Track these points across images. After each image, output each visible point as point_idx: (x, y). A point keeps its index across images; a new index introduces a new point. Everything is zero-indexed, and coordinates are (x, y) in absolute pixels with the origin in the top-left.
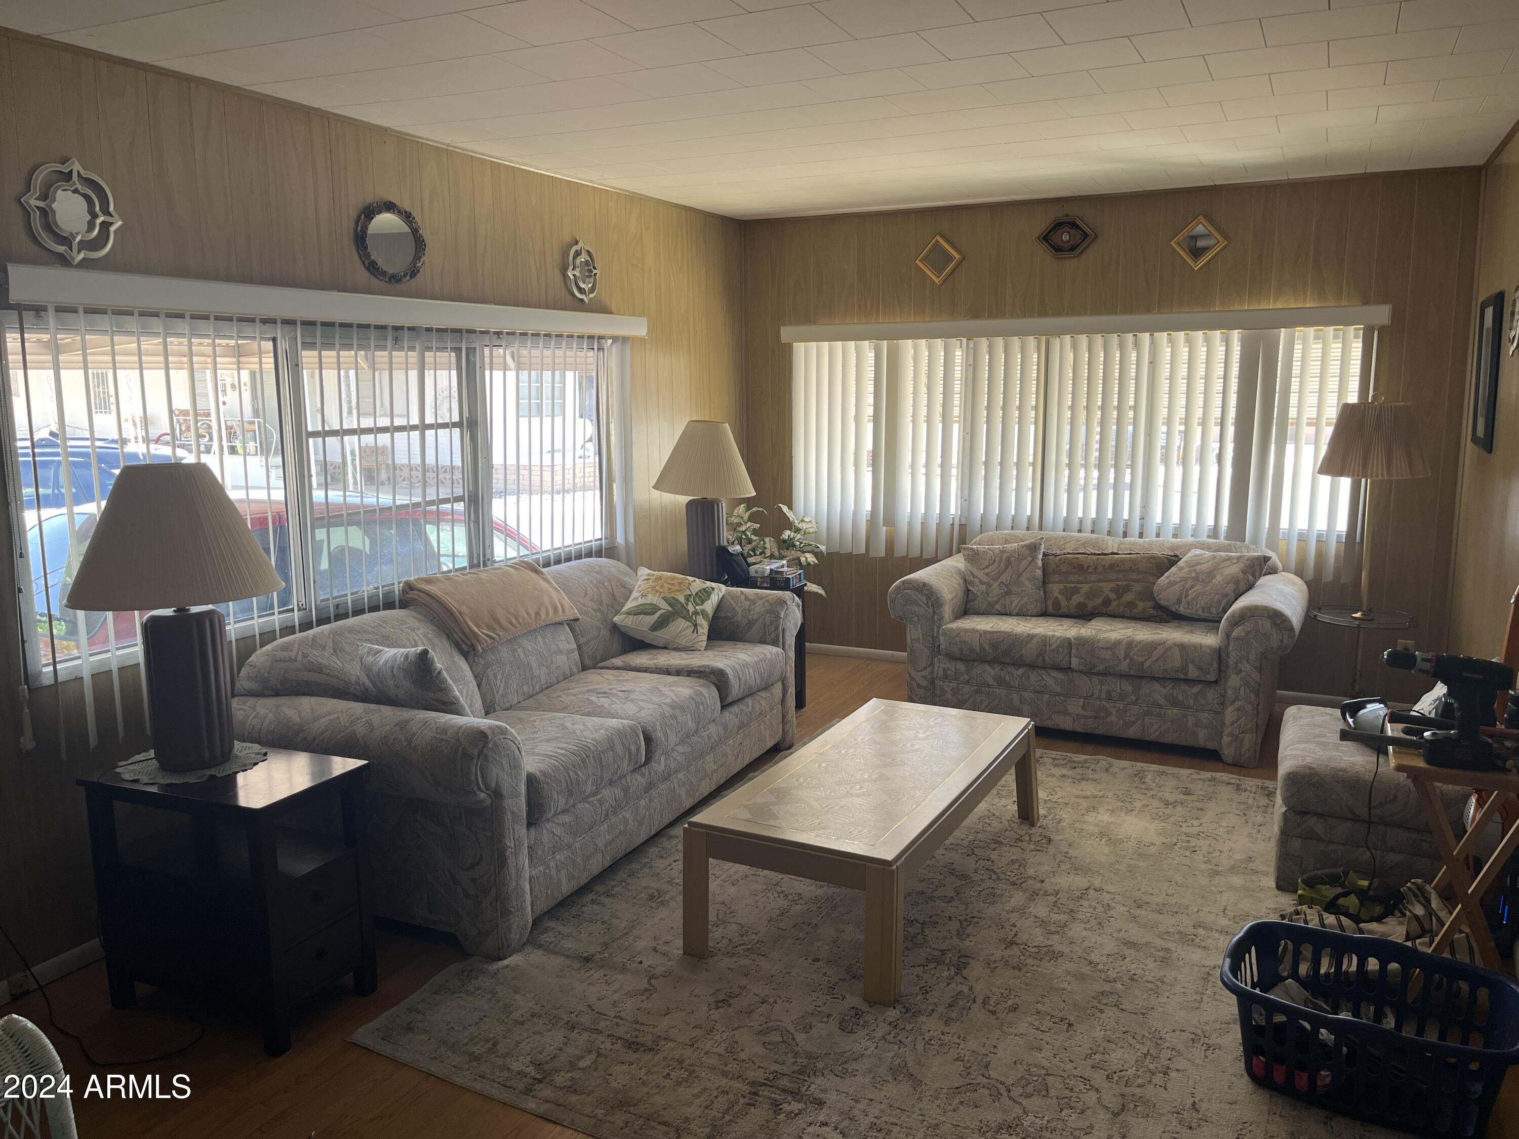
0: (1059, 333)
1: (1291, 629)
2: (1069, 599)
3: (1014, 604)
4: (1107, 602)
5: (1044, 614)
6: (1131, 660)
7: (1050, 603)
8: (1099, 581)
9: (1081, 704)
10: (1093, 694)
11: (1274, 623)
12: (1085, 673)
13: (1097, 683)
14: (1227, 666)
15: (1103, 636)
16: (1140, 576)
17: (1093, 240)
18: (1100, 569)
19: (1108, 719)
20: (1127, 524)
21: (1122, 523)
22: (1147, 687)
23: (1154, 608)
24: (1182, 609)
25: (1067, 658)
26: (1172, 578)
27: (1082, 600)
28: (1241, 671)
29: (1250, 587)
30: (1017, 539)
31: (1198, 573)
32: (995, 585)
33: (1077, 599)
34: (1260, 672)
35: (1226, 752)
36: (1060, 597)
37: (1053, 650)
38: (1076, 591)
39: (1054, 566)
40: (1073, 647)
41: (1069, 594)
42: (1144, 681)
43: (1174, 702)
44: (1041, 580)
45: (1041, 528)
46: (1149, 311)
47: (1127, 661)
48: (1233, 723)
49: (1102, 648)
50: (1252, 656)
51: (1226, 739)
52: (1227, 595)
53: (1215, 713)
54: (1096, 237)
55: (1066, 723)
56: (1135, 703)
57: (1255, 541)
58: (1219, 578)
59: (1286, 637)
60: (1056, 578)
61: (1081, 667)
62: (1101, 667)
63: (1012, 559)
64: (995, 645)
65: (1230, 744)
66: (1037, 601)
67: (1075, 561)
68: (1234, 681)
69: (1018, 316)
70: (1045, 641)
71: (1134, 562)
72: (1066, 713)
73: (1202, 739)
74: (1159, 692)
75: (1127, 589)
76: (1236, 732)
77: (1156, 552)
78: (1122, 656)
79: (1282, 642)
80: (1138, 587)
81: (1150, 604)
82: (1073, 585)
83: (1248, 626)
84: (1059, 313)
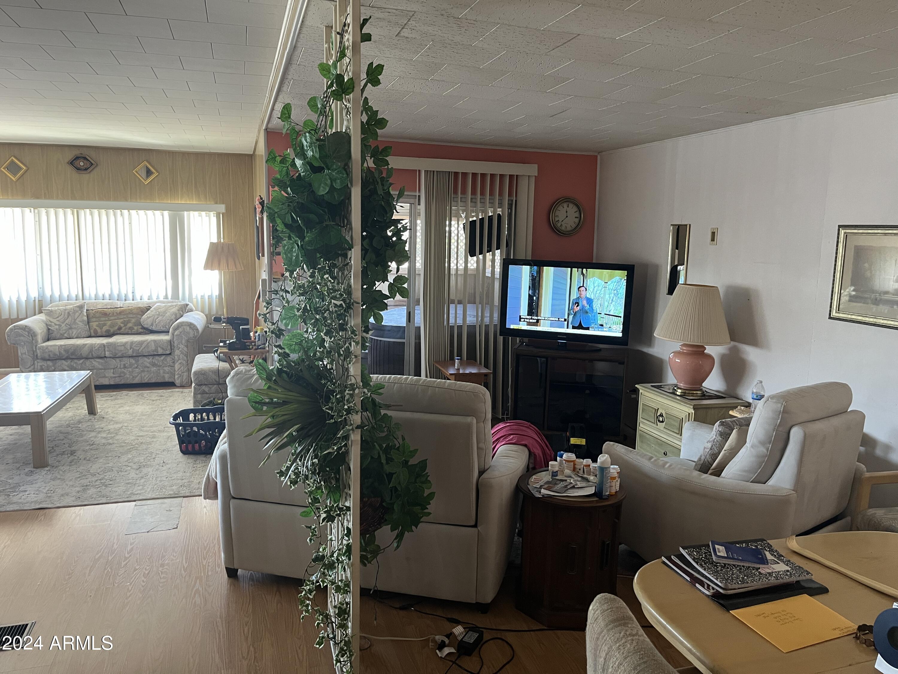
0: (84, 208)
1: (197, 329)
2: (101, 328)
3: (74, 333)
4: (120, 328)
5: (90, 337)
6: (133, 349)
7: (92, 331)
8: (116, 319)
9: (112, 372)
10: (117, 366)
11: (190, 328)
12: (113, 358)
13: (119, 361)
14: (174, 347)
15: (119, 341)
16: (134, 316)
17: (96, 166)
18: (115, 314)
19: (126, 376)
20: (126, 296)
21: (123, 295)
22: (141, 360)
23: (141, 329)
24: (154, 328)
25: (104, 352)
26: (148, 316)
27: (108, 328)
28: (180, 348)
29: (182, 316)
30: (71, 304)
31: (159, 312)
32: (63, 325)
33: (105, 328)
34: (187, 347)
35: (177, 382)
36: (97, 328)
37: (96, 350)
38: (105, 325)
39: (92, 315)
40: (106, 347)
41: (101, 326)
42: (140, 358)
43: (154, 365)
44: (87, 321)
45: (83, 299)
46: (126, 200)
47: (132, 350)
48: (179, 369)
49: (119, 346)
50: (184, 342)
51: (176, 377)
52: (172, 320)
53: (171, 366)
54: (97, 165)
55: (106, 382)
56: (136, 368)
57: (184, 299)
58: (168, 314)
59: (195, 332)
60: (94, 320)
61: (111, 355)
62: (120, 354)
63: (71, 313)
64: (66, 351)
65: (178, 378)
66: (86, 331)
67: (102, 311)
68: (177, 352)
69: (61, 199)
70: (92, 346)
71: (131, 310)
72: (105, 377)
73: (167, 379)
74: (147, 361)
75: (129, 322)
76: (180, 373)
77: (140, 305)
78: (129, 349)
79: (194, 334)
80: (133, 320)
81: (140, 327)
82: (102, 322)
83: (180, 330)
84: (82, 198)
